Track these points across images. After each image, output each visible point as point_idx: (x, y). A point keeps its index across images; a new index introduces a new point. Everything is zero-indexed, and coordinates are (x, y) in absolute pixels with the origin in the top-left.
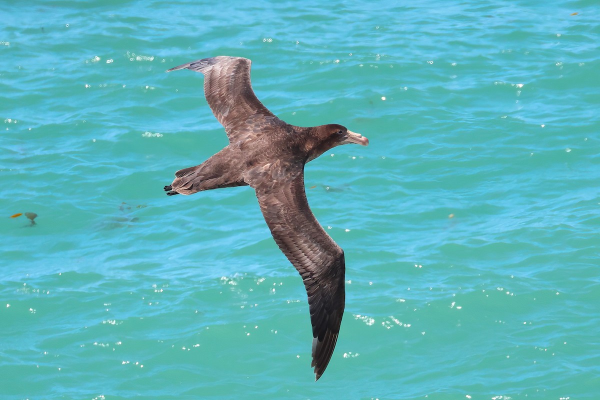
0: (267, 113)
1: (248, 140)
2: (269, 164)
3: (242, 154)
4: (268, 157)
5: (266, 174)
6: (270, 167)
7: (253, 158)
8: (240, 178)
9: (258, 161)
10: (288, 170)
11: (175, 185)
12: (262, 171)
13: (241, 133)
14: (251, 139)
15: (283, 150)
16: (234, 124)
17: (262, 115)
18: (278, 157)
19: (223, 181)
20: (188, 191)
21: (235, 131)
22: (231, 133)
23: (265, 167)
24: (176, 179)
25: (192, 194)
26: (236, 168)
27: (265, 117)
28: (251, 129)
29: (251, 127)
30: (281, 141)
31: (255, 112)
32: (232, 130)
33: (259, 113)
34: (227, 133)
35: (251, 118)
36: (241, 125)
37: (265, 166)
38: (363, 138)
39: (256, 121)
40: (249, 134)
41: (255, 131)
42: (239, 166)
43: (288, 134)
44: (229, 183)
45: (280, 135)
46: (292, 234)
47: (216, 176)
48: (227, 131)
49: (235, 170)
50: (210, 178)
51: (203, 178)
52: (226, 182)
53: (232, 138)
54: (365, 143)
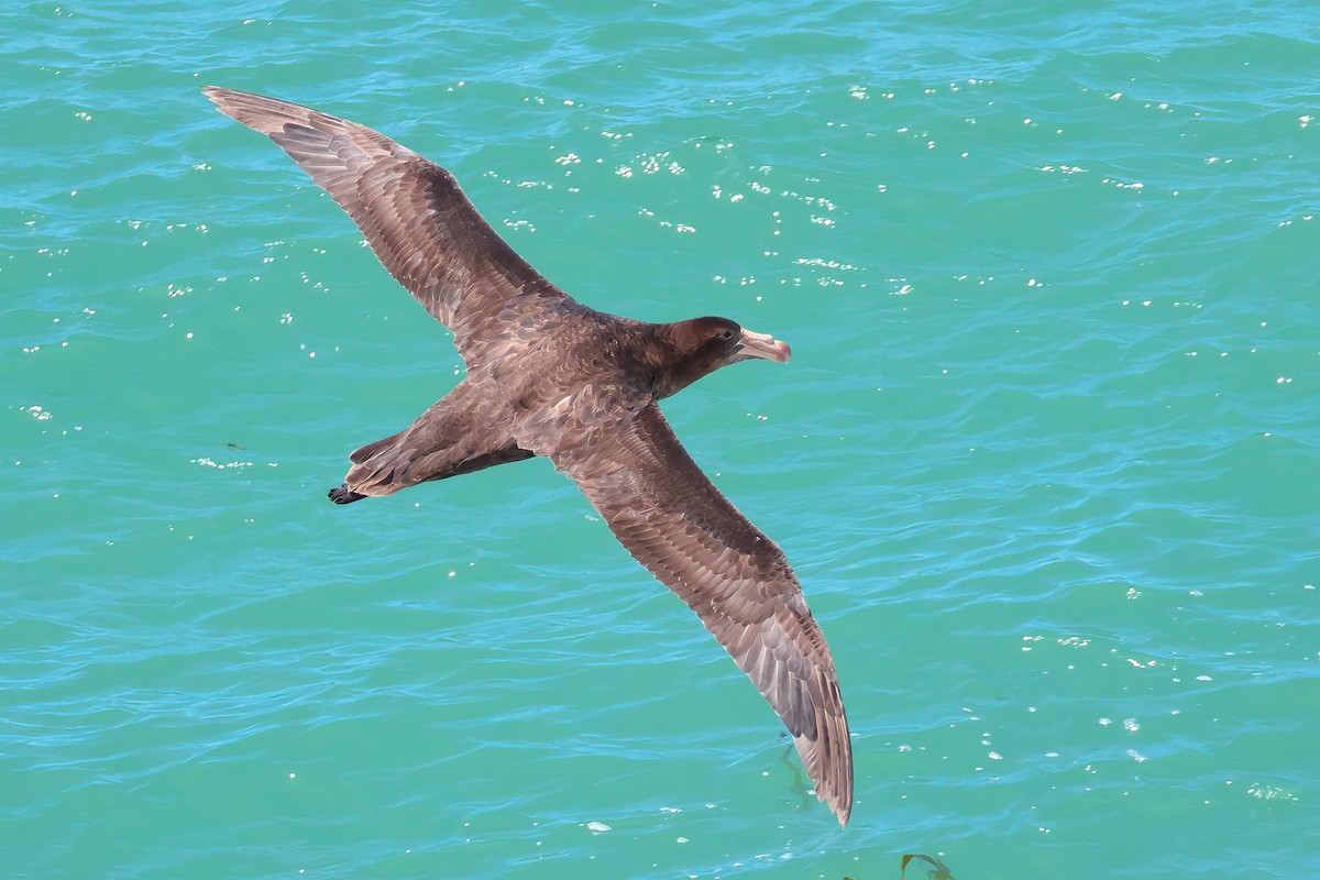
0: (546, 290)
1: (509, 357)
2: (567, 399)
3: (499, 387)
4: (560, 383)
5: (563, 420)
6: (571, 404)
7: (524, 390)
8: (502, 439)
9: (540, 395)
10: (614, 401)
11: (352, 479)
12: (553, 416)
13: (491, 345)
14: (515, 355)
15: (595, 363)
16: (473, 325)
17: (537, 295)
18: (585, 379)
19: (463, 452)
20: (385, 488)
21: (478, 342)
22: (469, 346)
23: (560, 406)
24: (354, 467)
25: (393, 491)
26: (489, 420)
27: (544, 300)
28: (513, 333)
29: (514, 328)
30: (586, 343)
31: (520, 291)
32: (470, 339)
33: (527, 292)
34: (459, 347)
35: (509, 307)
36: (490, 326)
37: (560, 403)
38: (778, 345)
39: (522, 312)
40: (510, 346)
41: (522, 335)
42: (496, 413)
43: (601, 327)
44: (476, 455)
45: (583, 332)
46: (657, 518)
47: (443, 445)
48: (458, 342)
49: (487, 424)
50: (432, 451)
51: (416, 452)
52: (470, 453)
53: (473, 359)
54: (783, 354)
